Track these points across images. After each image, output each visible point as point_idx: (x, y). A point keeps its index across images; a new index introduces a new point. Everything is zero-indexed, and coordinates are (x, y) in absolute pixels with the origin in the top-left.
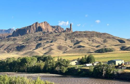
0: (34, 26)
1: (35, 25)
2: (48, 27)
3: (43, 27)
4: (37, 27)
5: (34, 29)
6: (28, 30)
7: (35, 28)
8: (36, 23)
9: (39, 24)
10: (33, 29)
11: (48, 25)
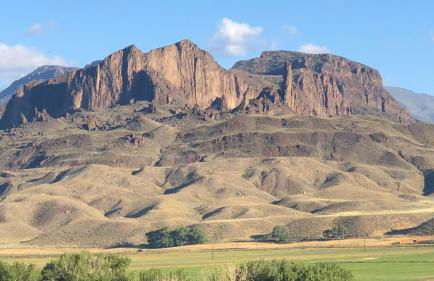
0: (112, 67)
1: (116, 62)
2: (199, 75)
3: (169, 72)
4: (130, 72)
5: (110, 86)
6: (77, 90)
7: (118, 83)
8: (127, 52)
9: (146, 57)
10: (104, 87)
11: (199, 62)
